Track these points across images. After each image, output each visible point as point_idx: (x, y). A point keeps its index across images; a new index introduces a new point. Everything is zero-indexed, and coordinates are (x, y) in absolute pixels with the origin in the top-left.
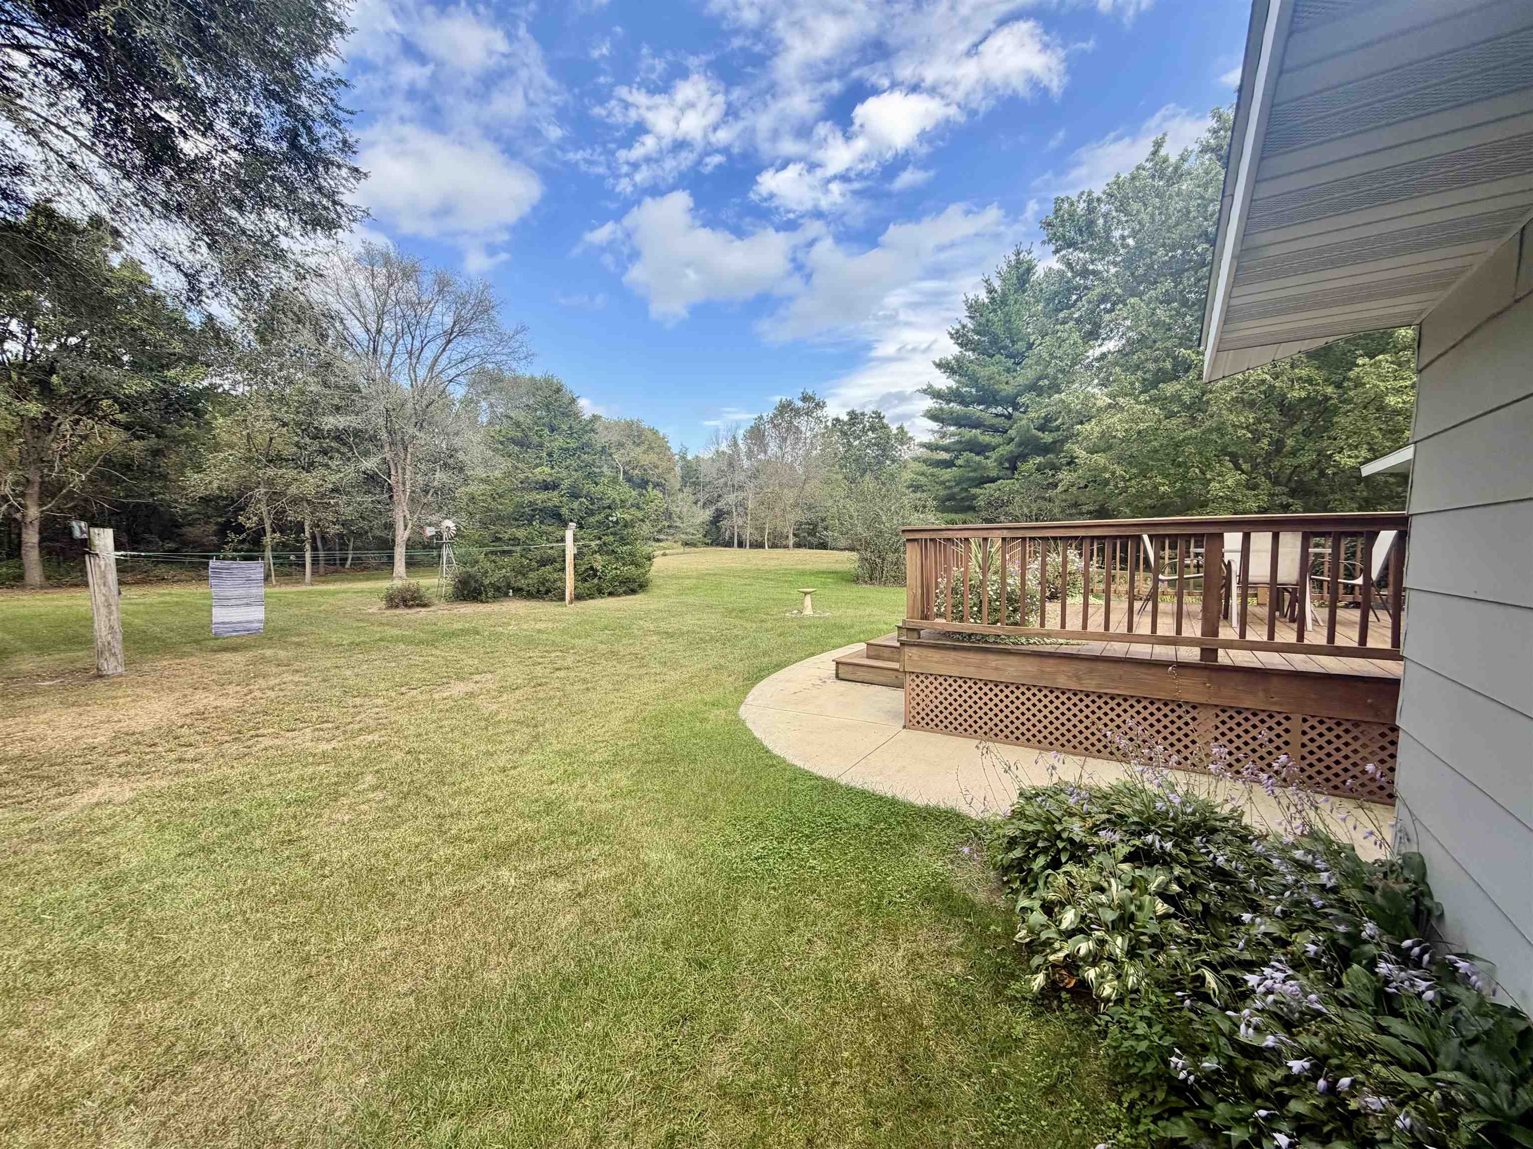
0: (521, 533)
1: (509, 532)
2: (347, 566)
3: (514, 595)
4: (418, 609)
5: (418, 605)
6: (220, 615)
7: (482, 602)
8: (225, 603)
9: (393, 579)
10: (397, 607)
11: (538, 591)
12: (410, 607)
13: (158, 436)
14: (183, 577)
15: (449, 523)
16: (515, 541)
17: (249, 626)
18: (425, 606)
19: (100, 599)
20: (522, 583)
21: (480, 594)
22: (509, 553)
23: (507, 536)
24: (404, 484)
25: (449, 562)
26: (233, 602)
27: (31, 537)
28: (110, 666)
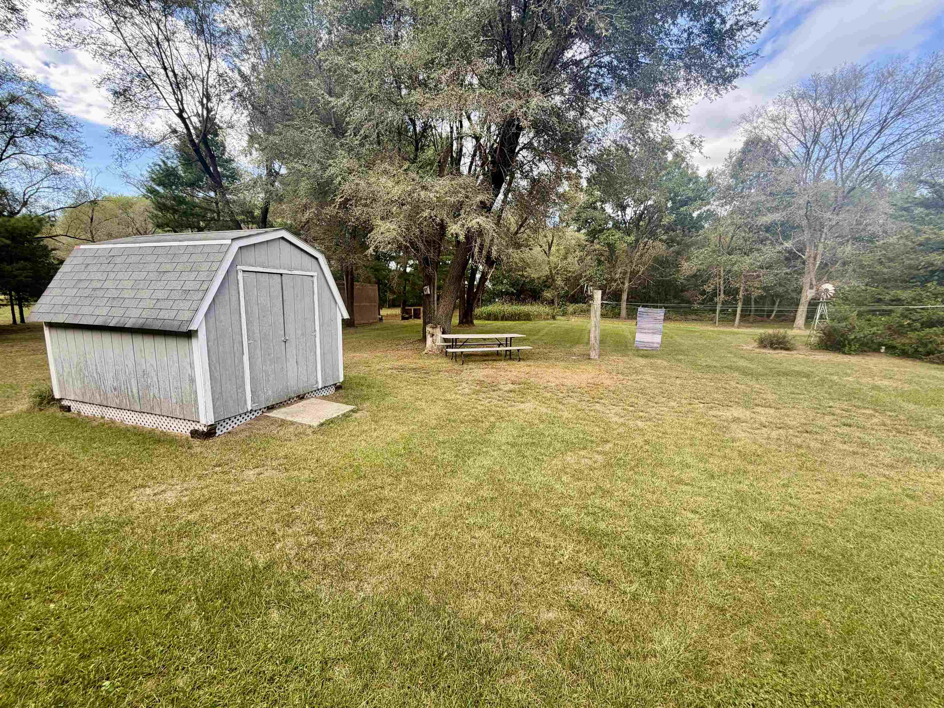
0: (905, 295)
1: (892, 293)
2: (771, 318)
3: (886, 352)
4: (779, 351)
5: (781, 348)
6: (640, 337)
7: (844, 353)
8: (642, 330)
9: (792, 328)
10: (765, 347)
11: (916, 351)
12: (775, 349)
13: (678, 245)
14: (678, 318)
15: (830, 287)
16: (898, 301)
17: (652, 345)
18: (787, 349)
19: (593, 323)
20: (898, 342)
21: (844, 346)
22: (889, 313)
23: (888, 297)
24: (815, 259)
25: (821, 317)
26: (647, 331)
27: (625, 297)
28: (593, 354)
